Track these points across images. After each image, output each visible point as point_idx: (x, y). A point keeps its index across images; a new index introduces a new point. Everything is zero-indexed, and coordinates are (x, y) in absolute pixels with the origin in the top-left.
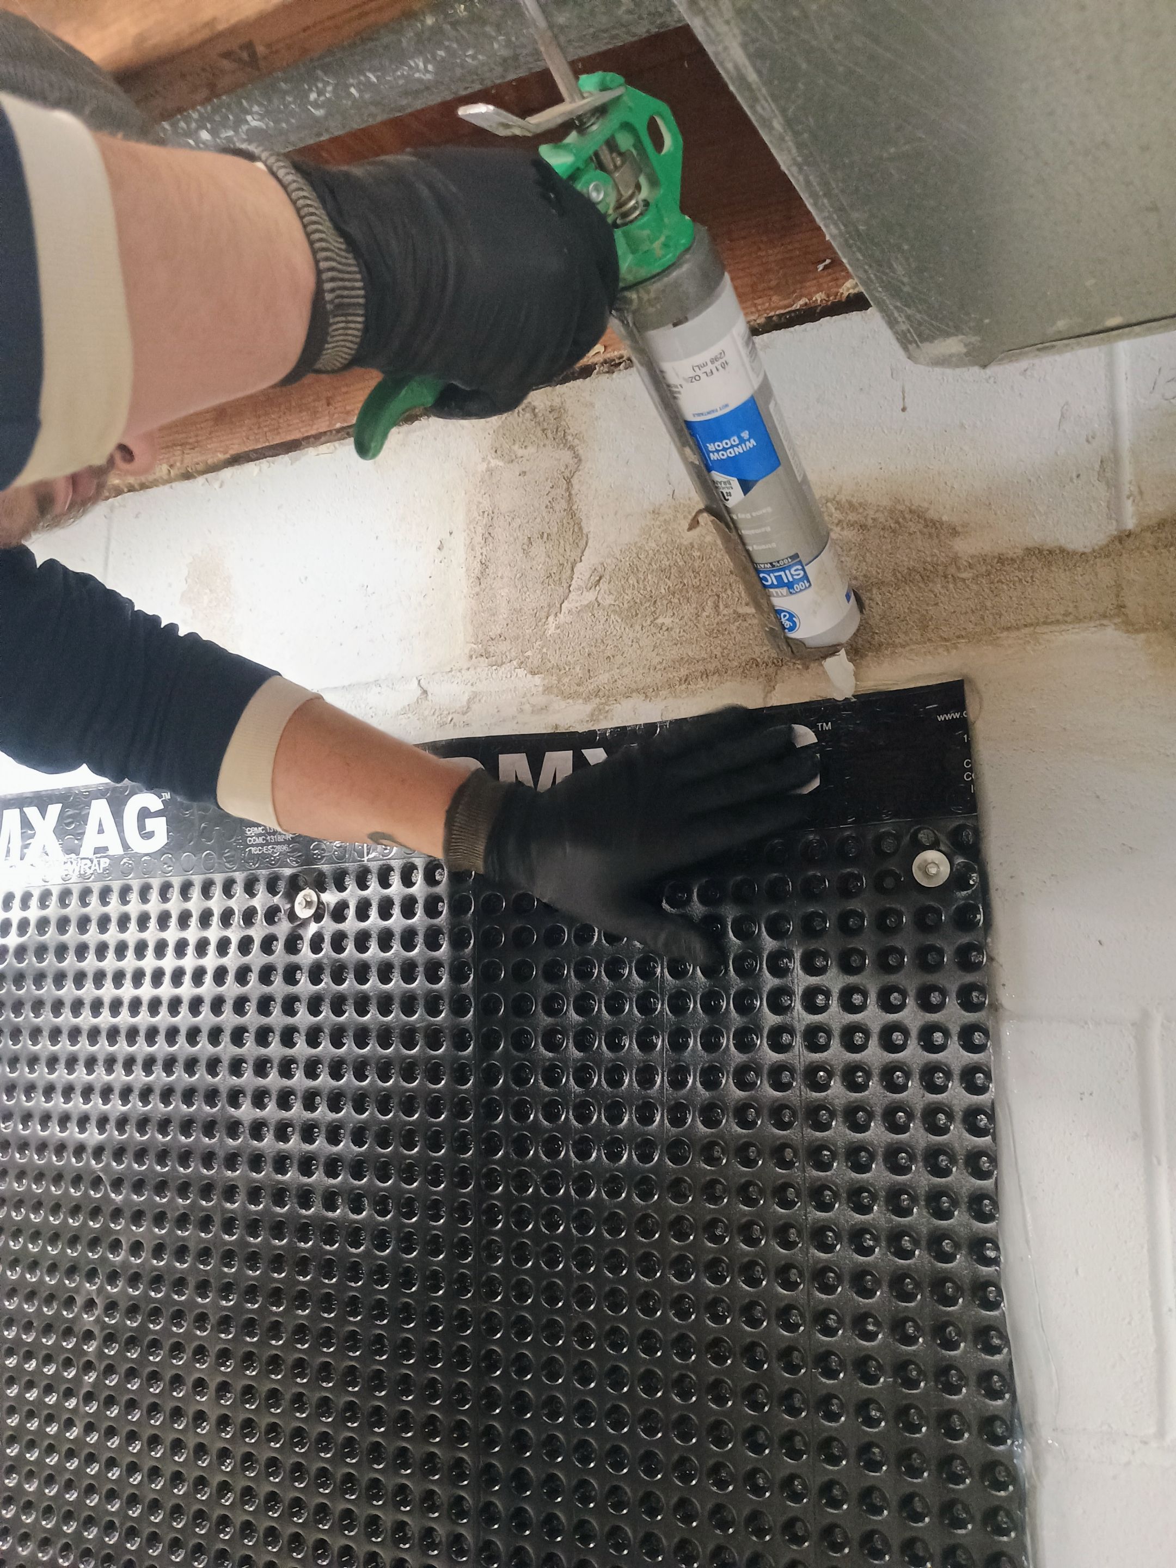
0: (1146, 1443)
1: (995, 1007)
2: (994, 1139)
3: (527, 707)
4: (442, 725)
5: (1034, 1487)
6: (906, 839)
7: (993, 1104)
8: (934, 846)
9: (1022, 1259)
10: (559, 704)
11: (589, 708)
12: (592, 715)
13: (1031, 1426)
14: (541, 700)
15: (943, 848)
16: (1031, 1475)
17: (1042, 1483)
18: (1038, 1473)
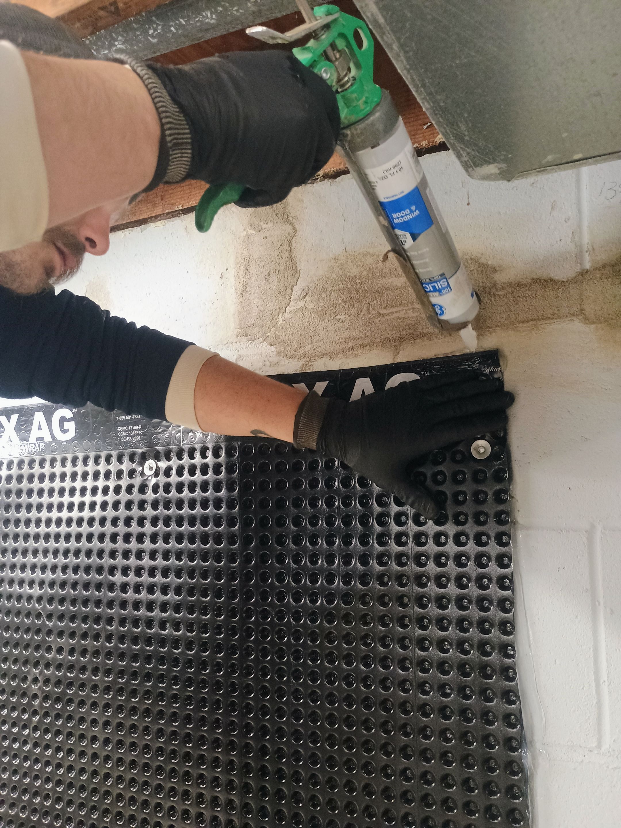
0: (591, 751)
1: (514, 523)
2: (513, 592)
3: (268, 363)
5: (532, 774)
7: (512, 573)
9: (527, 655)
10: (285, 361)
11: (301, 363)
13: (531, 742)
14: (275, 359)
15: (488, 439)
16: (531, 768)
17: (536, 772)
18: (534, 767)
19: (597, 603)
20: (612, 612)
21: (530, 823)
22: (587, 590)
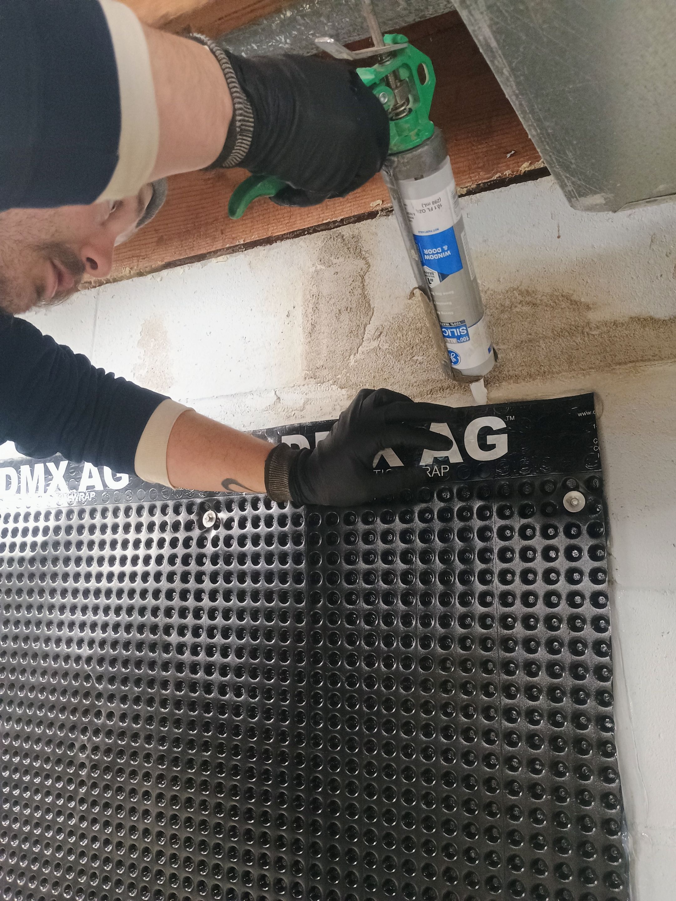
1: (612, 582)
2: (611, 659)
3: (338, 407)
4: (288, 417)
5: (634, 860)
6: (560, 485)
7: (610, 638)
8: (576, 489)
9: (627, 729)
15: (581, 490)
16: (632, 853)
17: (638, 858)
18: (636, 853)
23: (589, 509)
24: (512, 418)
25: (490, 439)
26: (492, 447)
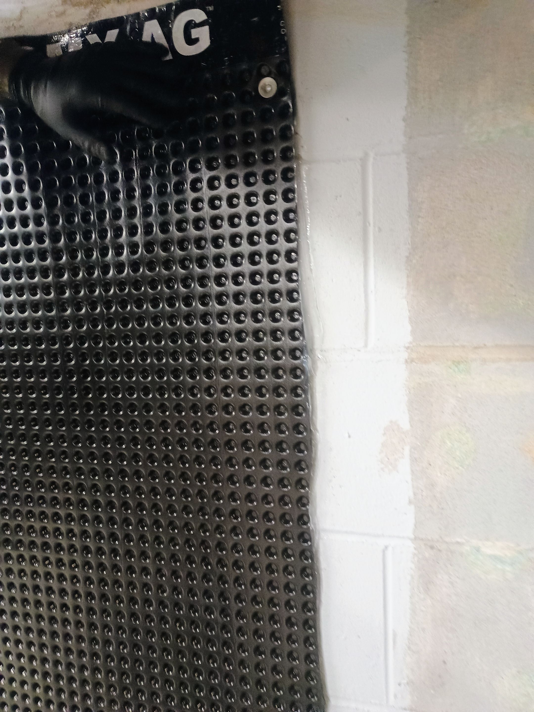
0: (359, 351)
1: (298, 158)
2: (297, 223)
3: (53, 13)
4: (8, 28)
5: (312, 376)
6: (255, 73)
7: (296, 206)
8: (269, 75)
9: (309, 279)
10: (71, 10)
11: (88, 11)
12: (90, 15)
13: (311, 350)
14: (61, 9)
15: (273, 76)
16: (311, 371)
17: (316, 375)
18: (314, 370)
19: (368, 224)
20: (380, 230)
21: (310, 414)
22: (360, 213)
23: (281, 92)
24: (211, 8)
25: (195, 33)
26: (197, 40)
